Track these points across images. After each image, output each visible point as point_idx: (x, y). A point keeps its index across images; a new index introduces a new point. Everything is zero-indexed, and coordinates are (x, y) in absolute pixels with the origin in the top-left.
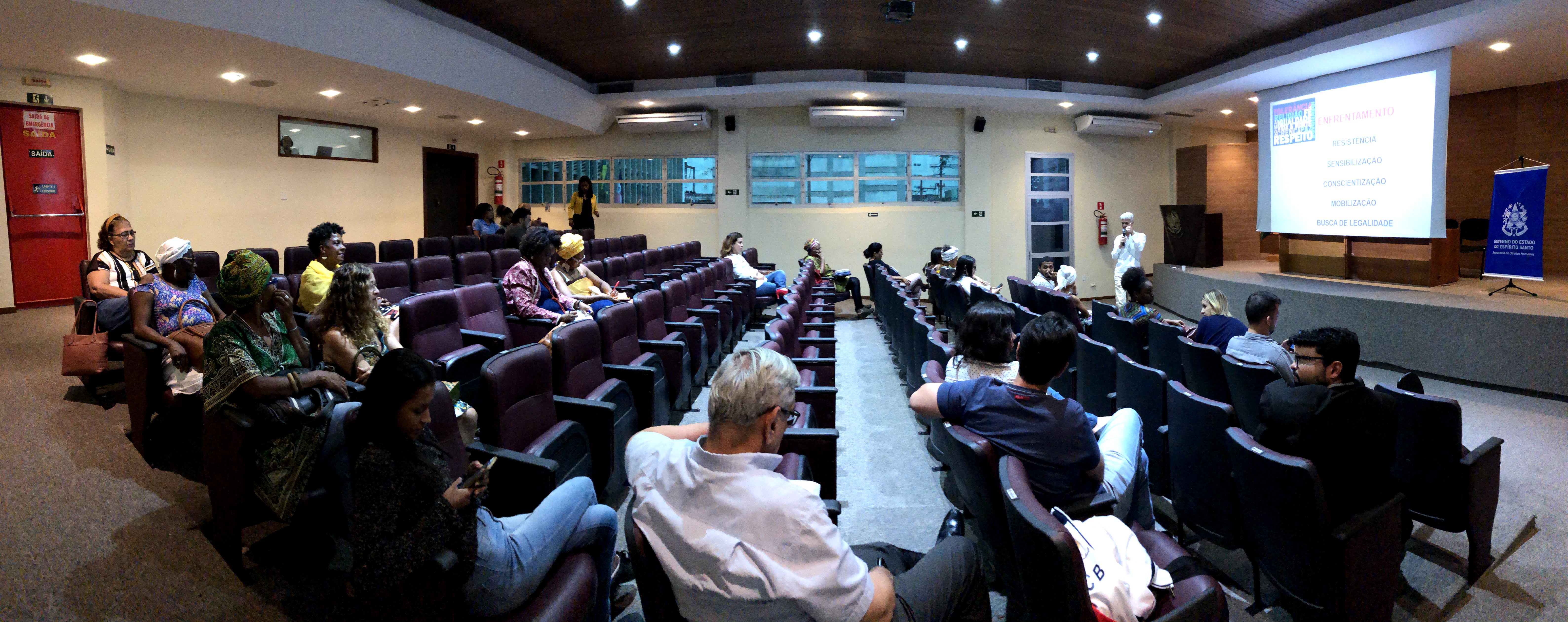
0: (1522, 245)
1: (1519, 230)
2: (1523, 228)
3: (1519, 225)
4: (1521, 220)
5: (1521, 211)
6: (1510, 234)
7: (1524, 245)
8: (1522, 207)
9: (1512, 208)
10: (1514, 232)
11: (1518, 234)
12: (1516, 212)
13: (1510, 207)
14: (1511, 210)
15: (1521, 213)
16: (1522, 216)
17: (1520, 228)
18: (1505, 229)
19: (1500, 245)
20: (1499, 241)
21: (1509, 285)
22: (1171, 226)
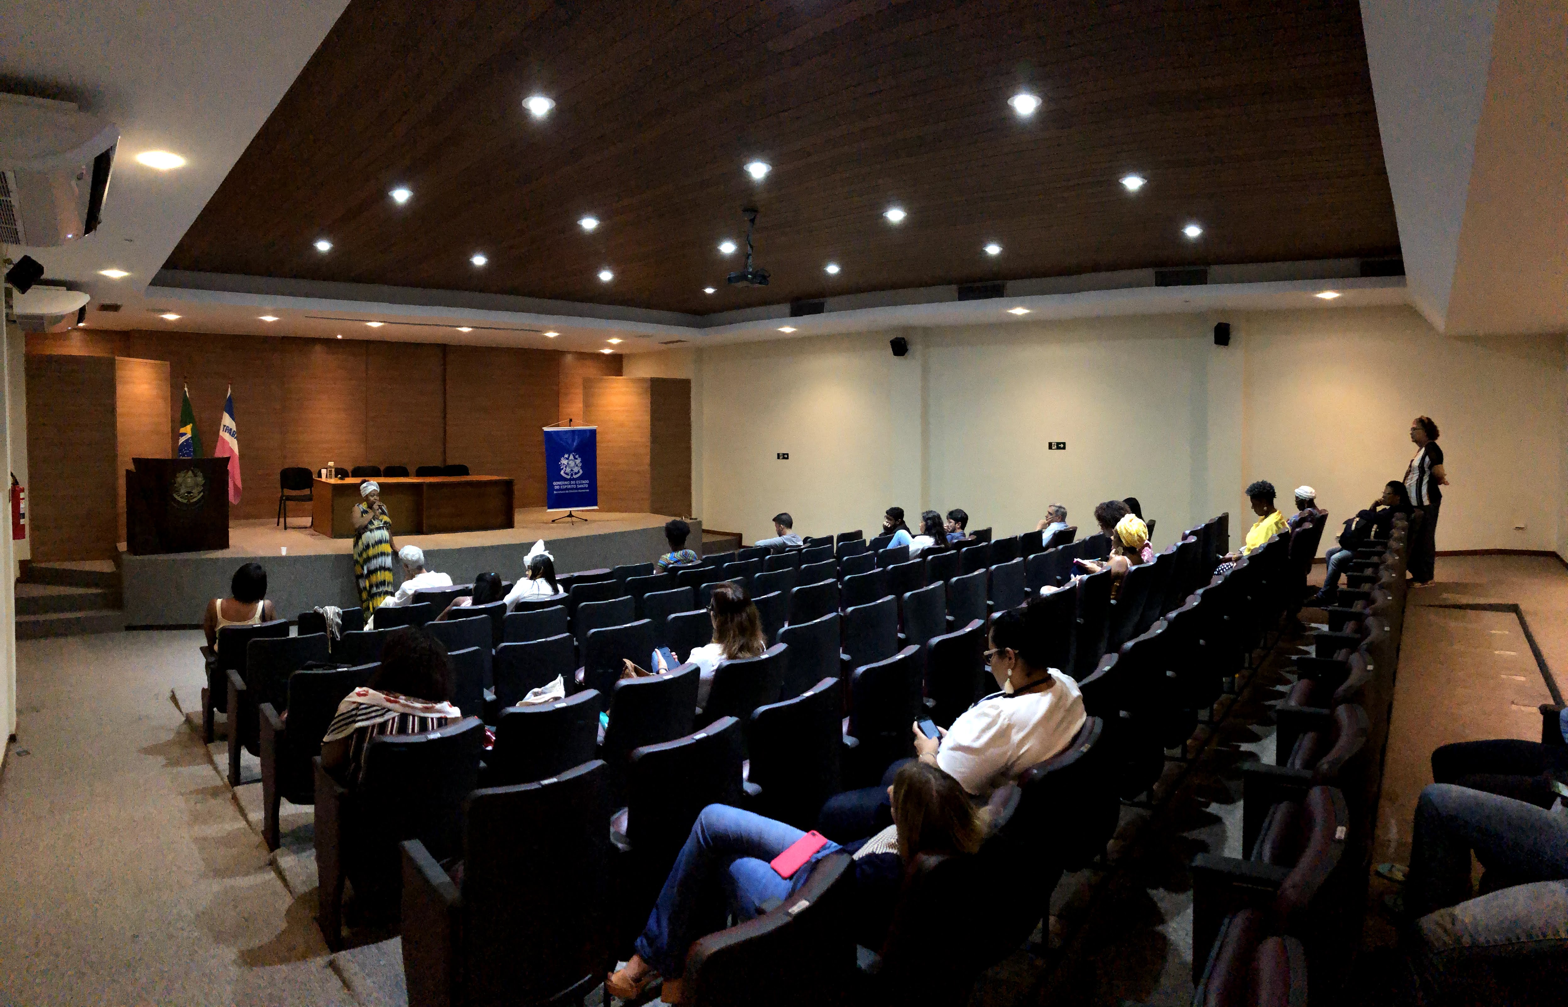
0: (579, 484)
1: (576, 474)
2: (579, 472)
3: (576, 470)
4: (577, 466)
5: (577, 459)
7: (581, 484)
8: (577, 456)
9: (569, 457)
10: (572, 475)
11: (575, 477)
13: (566, 456)
14: (567, 459)
15: (576, 461)
16: (577, 463)
17: (577, 471)
18: (565, 473)
19: (560, 485)
20: (559, 483)
21: (568, 516)
22: (182, 491)
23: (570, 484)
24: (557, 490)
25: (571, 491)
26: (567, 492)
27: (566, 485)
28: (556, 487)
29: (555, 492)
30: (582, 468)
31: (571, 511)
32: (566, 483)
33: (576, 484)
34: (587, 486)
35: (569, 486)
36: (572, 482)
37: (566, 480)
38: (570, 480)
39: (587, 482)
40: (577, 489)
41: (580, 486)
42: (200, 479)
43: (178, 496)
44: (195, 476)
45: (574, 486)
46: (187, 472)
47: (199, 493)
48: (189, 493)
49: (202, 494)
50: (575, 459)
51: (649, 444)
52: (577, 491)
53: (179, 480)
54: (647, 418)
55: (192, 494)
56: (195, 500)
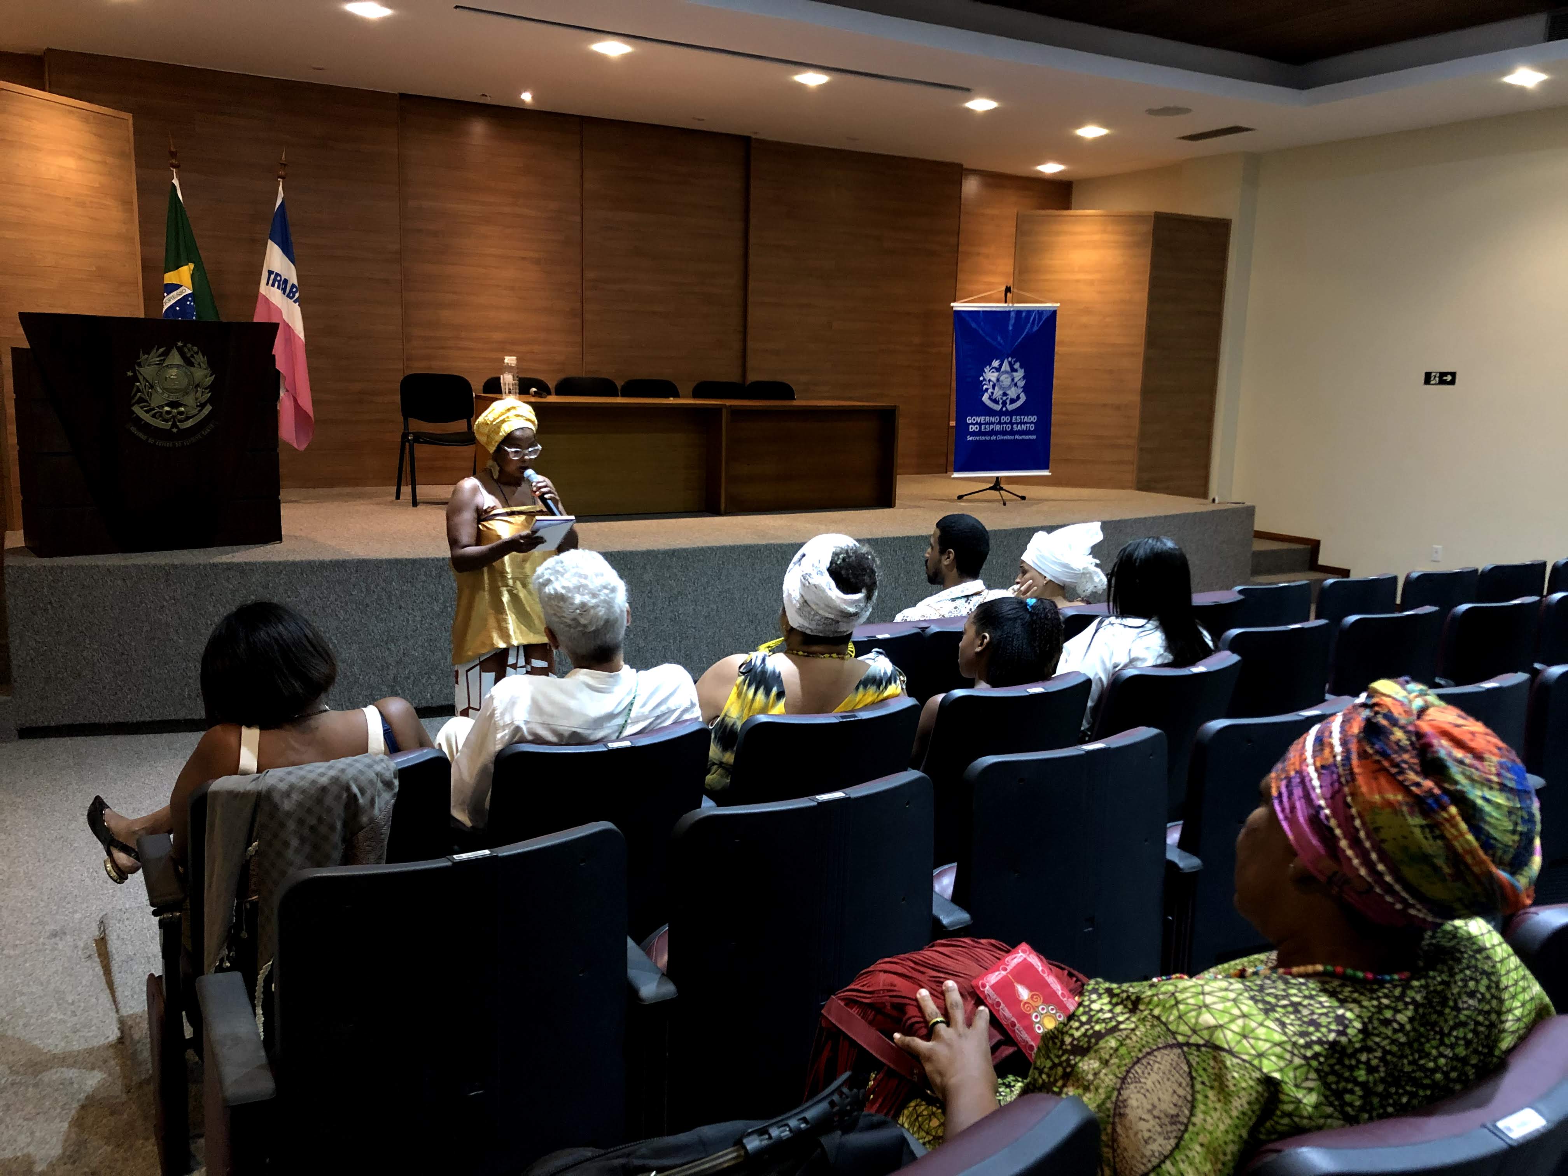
0: (1017, 424)
1: (1013, 401)
2: (1018, 398)
3: (1012, 393)
4: (1016, 385)
5: (1016, 371)
6: (998, 407)
7: (1021, 423)
8: (1017, 366)
9: (1001, 365)
10: (1004, 403)
11: (1011, 407)
12: (1006, 372)
13: (996, 363)
14: (998, 369)
15: (1015, 374)
16: (1016, 380)
17: (1014, 397)
18: (990, 398)
19: (980, 424)
20: (978, 419)
21: (990, 488)
22: (158, 399)
23: (1000, 423)
24: (974, 434)
25: (1000, 437)
26: (994, 438)
27: (993, 423)
28: (972, 428)
29: (970, 438)
30: (1025, 389)
31: (997, 478)
32: (993, 419)
33: (1011, 423)
34: (1032, 427)
35: (998, 427)
36: (1005, 419)
37: (990, 412)
38: (1000, 413)
39: (1034, 418)
40: (1012, 433)
41: (1019, 427)
42: (202, 374)
43: (147, 412)
44: (189, 362)
45: (1008, 428)
46: (166, 354)
47: (203, 406)
48: (174, 405)
49: (209, 408)
50: (1014, 370)
51: (1141, 349)
52: (1012, 437)
53: (147, 371)
54: (1142, 296)
55: (183, 409)
56: (190, 423)
